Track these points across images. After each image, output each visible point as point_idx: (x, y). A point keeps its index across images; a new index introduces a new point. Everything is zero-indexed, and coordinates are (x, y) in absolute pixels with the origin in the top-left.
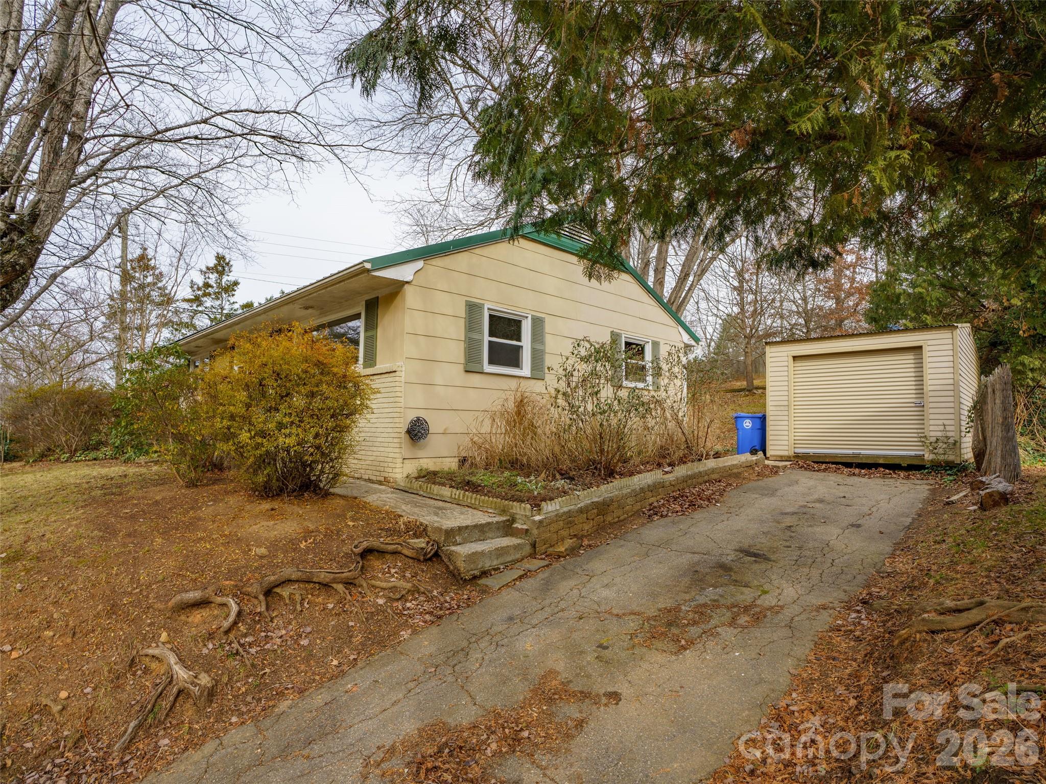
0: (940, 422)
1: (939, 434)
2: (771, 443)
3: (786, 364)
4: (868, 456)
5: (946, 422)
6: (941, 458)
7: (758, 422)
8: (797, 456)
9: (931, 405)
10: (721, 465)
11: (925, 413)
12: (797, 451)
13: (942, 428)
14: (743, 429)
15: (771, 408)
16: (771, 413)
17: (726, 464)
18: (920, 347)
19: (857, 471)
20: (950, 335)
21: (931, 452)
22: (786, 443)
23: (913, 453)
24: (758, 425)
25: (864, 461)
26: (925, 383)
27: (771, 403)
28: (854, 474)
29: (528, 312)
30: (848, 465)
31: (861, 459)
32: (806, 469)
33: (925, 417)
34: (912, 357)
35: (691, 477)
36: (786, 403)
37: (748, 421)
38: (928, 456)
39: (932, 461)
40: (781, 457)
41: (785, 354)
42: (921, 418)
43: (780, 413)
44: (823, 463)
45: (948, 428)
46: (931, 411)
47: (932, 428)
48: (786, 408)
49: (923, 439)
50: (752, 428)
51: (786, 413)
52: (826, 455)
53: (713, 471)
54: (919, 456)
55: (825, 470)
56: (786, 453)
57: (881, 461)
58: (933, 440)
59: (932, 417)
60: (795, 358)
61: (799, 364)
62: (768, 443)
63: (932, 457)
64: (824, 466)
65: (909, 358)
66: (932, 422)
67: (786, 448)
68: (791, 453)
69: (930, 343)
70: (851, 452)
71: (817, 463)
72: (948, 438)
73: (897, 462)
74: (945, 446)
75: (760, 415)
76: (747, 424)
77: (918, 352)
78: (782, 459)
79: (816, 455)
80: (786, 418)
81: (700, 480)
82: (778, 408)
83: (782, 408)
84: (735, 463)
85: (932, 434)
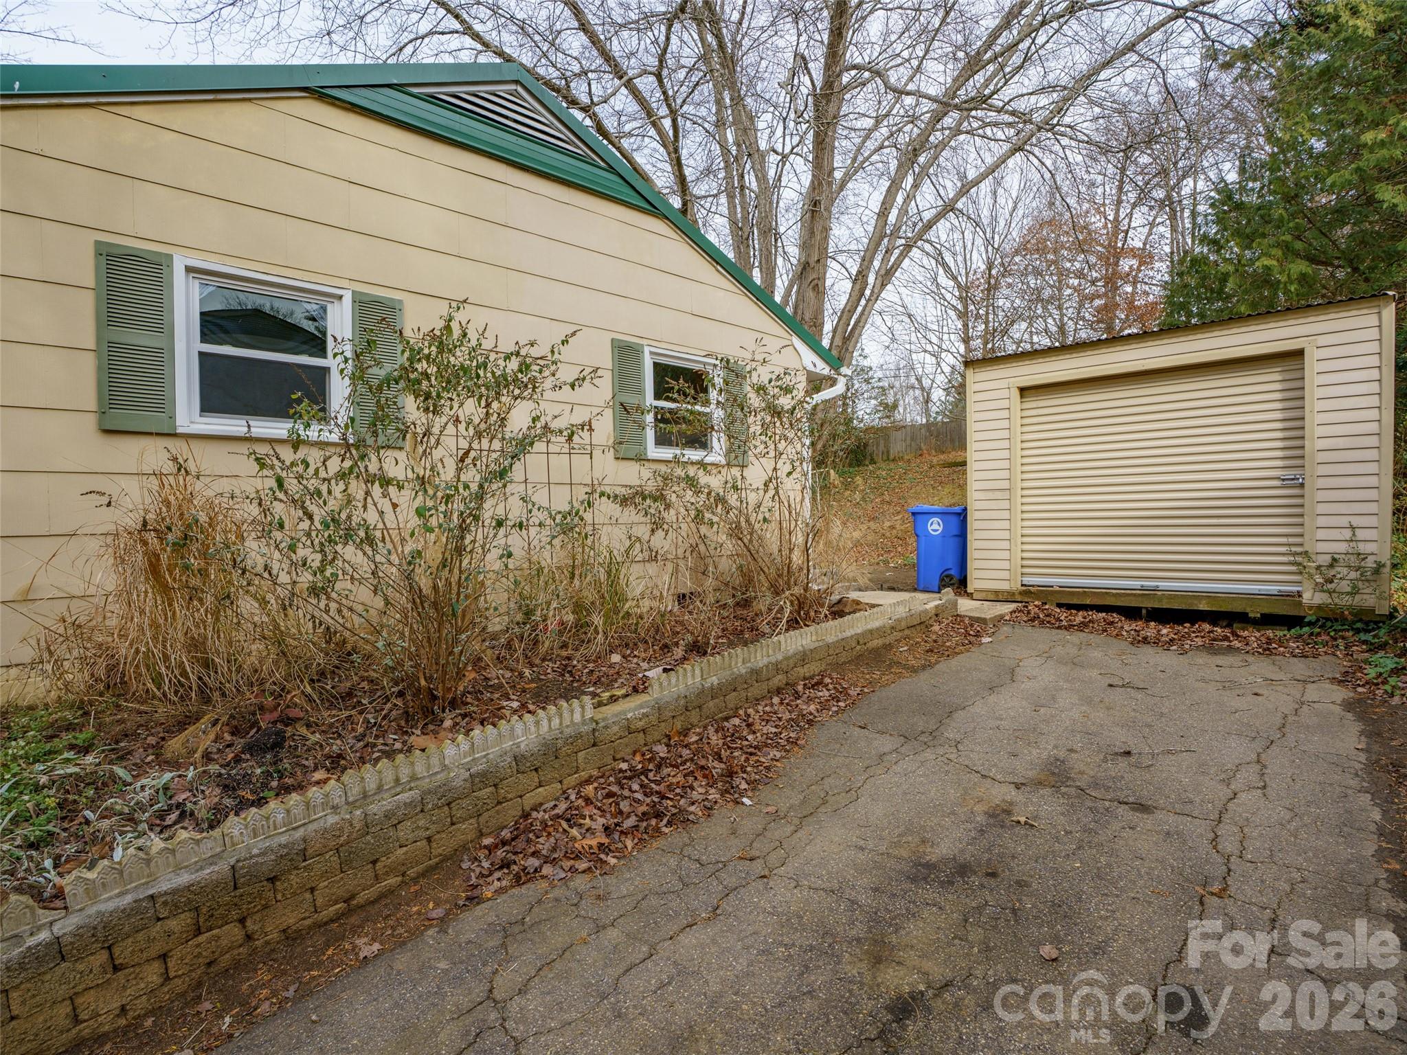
0: (1344, 521)
1: (1342, 547)
2: (977, 564)
3: (1005, 404)
4: (1174, 595)
5: (1356, 521)
6: (1346, 601)
7: (954, 521)
8: (1027, 593)
9: (1321, 483)
10: (831, 639)
11: (1307, 501)
12: (1027, 580)
13: (1347, 534)
14: (928, 535)
15: (977, 495)
16: (978, 505)
17: (848, 633)
18: (1299, 353)
19: (1151, 629)
20: (1374, 320)
21: (1319, 588)
22: (1006, 565)
23: (1274, 589)
24: (955, 530)
25: (1165, 605)
26: (1307, 432)
27: (977, 486)
28: (1145, 640)
29: (345, 284)
30: (1131, 613)
31: (1160, 599)
32: (1042, 622)
33: (1306, 510)
34: (1277, 377)
35: (732, 686)
36: (1005, 484)
37: (936, 519)
38: (1311, 597)
39: (1319, 607)
40: (996, 592)
41: (1004, 384)
42: (1297, 512)
43: (993, 505)
44: (1079, 607)
45: (1361, 534)
46: (1321, 496)
47: (1321, 534)
48: (1006, 495)
49: (1300, 561)
50: (943, 535)
51: (1006, 504)
52: (1085, 591)
53: (804, 657)
54: (1289, 595)
55: (1083, 626)
56: (1005, 586)
57: (1203, 606)
58: (1325, 560)
59: (1321, 508)
60: (1023, 391)
61: (1032, 403)
62: (971, 565)
63: (1320, 599)
64: (1079, 617)
65: (1269, 382)
66: (1321, 521)
67: (1005, 575)
68: (1016, 586)
69: (1322, 340)
70: (1137, 584)
71: (1069, 607)
72: (1361, 556)
73: (1237, 607)
74: (1353, 575)
75: (957, 509)
76: (935, 526)
77: (1292, 364)
78: (998, 597)
79: (1064, 591)
80: (1006, 515)
81: (757, 690)
82: (990, 495)
83: (998, 495)
84: (876, 624)
85: (1321, 547)
